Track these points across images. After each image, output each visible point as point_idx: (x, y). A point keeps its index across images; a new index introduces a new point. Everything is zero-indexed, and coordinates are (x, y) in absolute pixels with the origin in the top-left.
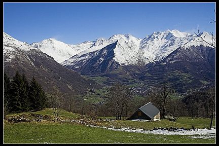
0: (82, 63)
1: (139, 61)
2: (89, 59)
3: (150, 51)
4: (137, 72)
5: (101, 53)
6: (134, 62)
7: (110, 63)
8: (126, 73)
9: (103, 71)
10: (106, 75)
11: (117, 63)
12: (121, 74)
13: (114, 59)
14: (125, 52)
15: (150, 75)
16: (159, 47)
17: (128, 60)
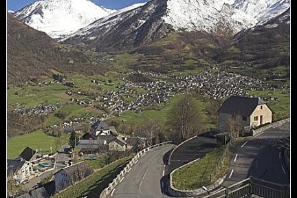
0: (105, 29)
1: (220, 25)
2: (119, 22)
3: (249, 13)
4: (211, 46)
5: (142, 11)
6: (208, 26)
7: (154, 27)
8: (184, 46)
9: (137, 42)
10: (140, 51)
11: (169, 26)
12: (170, 47)
13: (164, 18)
14: (192, 8)
15: (236, 50)
16: (268, 6)
17: (195, 22)
